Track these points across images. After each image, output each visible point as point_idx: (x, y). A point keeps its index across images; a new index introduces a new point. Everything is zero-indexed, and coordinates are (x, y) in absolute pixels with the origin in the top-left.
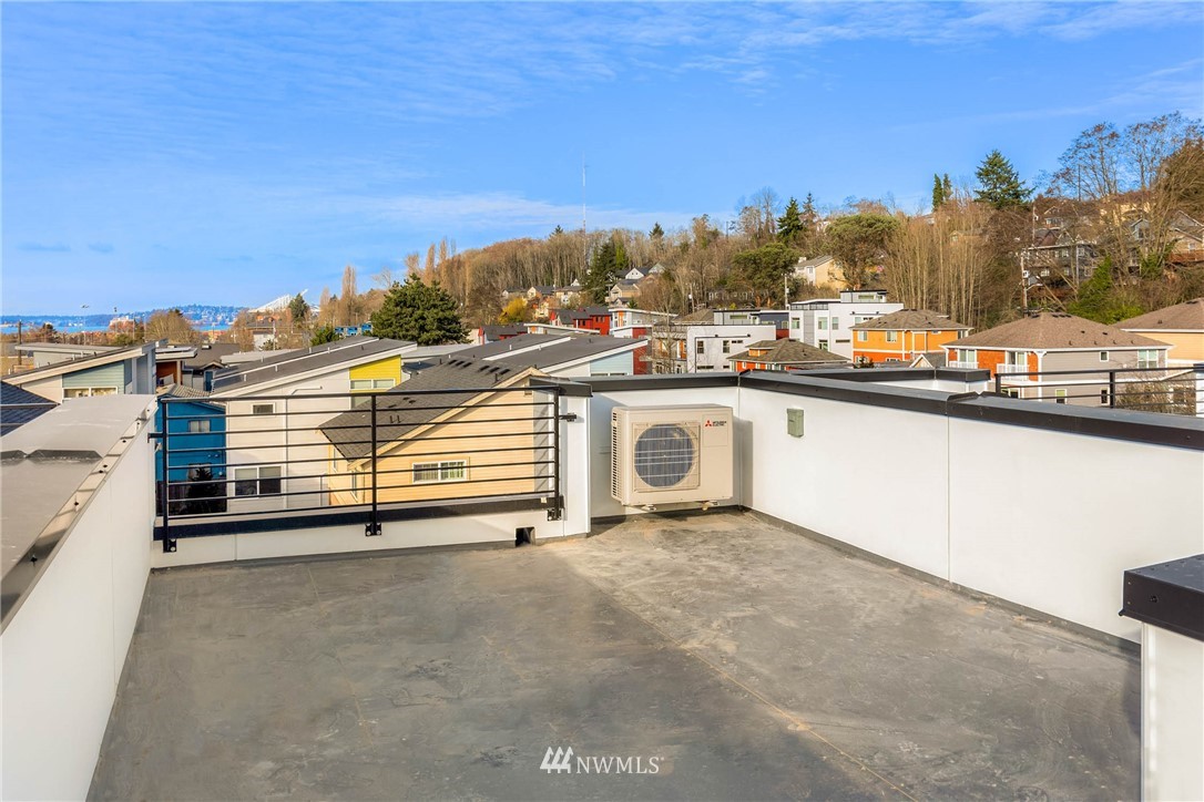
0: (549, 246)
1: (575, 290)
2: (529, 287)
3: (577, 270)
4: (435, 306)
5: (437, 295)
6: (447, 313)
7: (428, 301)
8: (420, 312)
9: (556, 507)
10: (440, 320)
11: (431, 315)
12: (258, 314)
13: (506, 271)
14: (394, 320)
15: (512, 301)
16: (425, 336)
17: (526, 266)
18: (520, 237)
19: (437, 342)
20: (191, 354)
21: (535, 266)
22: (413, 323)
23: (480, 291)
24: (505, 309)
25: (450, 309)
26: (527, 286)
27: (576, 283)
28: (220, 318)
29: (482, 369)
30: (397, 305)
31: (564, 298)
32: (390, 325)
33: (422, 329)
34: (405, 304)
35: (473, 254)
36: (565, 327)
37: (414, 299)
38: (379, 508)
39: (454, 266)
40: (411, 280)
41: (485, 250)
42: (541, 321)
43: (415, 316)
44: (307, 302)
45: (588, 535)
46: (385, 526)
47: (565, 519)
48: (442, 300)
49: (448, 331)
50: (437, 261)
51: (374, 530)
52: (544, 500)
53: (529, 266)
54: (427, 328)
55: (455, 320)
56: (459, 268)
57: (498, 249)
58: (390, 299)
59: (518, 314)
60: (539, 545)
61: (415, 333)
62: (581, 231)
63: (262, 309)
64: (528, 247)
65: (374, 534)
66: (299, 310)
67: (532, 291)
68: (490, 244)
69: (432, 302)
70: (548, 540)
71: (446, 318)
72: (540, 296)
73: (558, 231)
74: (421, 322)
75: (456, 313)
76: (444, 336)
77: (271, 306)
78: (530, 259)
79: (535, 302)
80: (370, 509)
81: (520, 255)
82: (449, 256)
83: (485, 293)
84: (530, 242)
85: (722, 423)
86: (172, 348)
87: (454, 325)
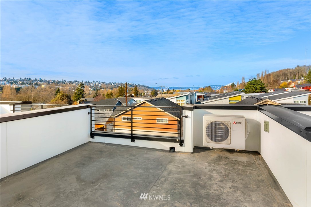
0: (295, 70)
1: (303, 80)
2: (289, 80)
3: (303, 75)
4: (259, 84)
5: (260, 82)
6: (262, 86)
7: (258, 83)
8: (256, 86)
9: (182, 143)
10: (260, 88)
11: (258, 87)
12: (225, 86)
13: (282, 76)
14: (249, 88)
15: (282, 83)
16: (257, 91)
17: (288, 75)
18: (286, 68)
19: (260, 92)
20: (205, 94)
21: (290, 75)
22: (254, 88)
23: (274, 81)
24: (281, 85)
25: (263, 85)
26: (288, 79)
27: (303, 78)
28: (219, 87)
29: (256, 99)
30: (250, 84)
31: (299, 82)
32: (248, 89)
33: (256, 89)
34: (252, 84)
35: (273, 73)
36: (298, 89)
37: (254, 83)
38: (133, 135)
39: (268, 76)
40: (253, 79)
41: (277, 72)
42: (291, 88)
43: (254, 87)
44: (235, 84)
45: (192, 153)
46: (136, 140)
47: (185, 147)
48: (261, 83)
49: (263, 90)
50: (264, 75)
51: (133, 141)
52: (177, 140)
53: (289, 75)
54: (257, 89)
55: (264, 87)
56: (269, 76)
57: (281, 71)
58: (248, 83)
59: (285, 86)
60: (177, 153)
61: (254, 90)
62: (305, 66)
63: (226, 86)
64: (288, 70)
65: (133, 142)
66: (233, 85)
67: (289, 81)
68: (278, 70)
69: (258, 84)
70: (179, 152)
71: (262, 87)
72: (292, 82)
73: (298, 66)
74: (256, 88)
75: (265, 86)
76: (261, 91)
77: (228, 85)
78: (289, 73)
79: (290, 83)
80: (131, 135)
81: (286, 72)
82: (267, 74)
83: (276, 81)
84: (289, 69)
85: (240, 123)
86: (204, 93)
87: (264, 88)
